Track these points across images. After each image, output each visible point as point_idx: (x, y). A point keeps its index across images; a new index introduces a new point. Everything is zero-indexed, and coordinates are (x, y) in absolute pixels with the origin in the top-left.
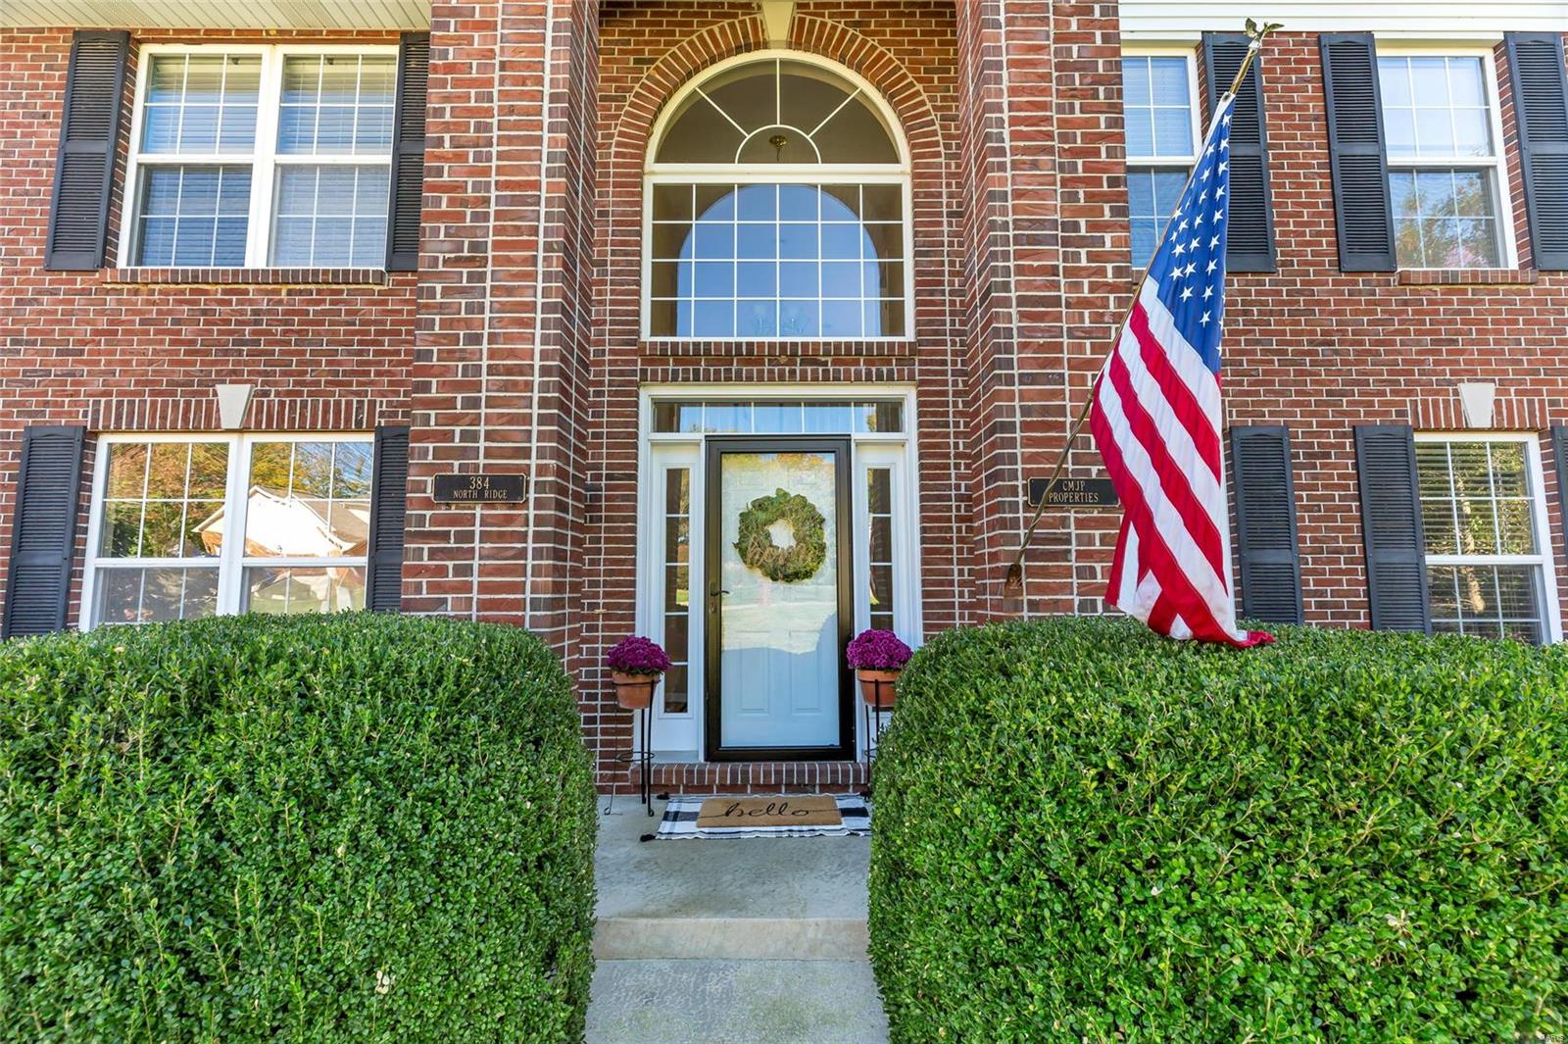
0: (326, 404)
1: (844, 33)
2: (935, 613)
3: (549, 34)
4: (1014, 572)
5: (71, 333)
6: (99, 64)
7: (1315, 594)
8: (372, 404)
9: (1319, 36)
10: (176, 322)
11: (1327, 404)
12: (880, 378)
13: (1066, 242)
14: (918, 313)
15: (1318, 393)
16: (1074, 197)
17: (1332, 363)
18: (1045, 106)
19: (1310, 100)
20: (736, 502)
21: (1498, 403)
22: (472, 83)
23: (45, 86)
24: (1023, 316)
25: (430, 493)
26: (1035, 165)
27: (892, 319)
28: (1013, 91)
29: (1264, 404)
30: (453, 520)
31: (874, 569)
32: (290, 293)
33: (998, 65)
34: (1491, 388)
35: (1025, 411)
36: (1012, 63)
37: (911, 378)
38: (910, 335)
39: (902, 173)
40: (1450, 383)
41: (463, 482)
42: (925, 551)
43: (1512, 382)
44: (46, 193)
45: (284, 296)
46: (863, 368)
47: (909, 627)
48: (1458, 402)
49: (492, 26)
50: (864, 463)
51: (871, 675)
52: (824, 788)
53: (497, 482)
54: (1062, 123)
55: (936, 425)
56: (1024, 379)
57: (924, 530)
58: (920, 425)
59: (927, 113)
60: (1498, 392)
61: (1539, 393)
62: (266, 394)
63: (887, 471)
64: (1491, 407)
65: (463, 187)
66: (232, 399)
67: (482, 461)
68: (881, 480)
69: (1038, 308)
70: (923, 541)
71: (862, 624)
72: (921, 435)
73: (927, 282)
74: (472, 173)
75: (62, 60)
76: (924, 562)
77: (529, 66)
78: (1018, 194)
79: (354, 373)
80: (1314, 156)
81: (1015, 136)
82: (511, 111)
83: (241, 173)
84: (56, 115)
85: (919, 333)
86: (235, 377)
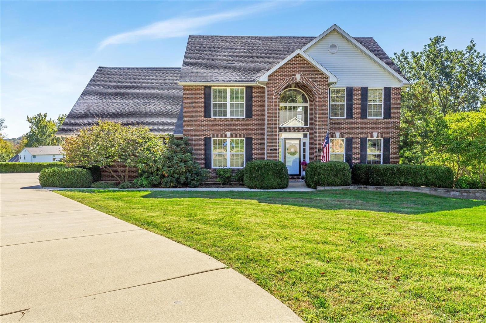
0: (239, 135)
1: (301, 86)
2: (311, 159)
3: (278, 109)
4: (316, 157)
5: (208, 126)
6: (207, 90)
7: (354, 157)
8: (245, 134)
9: (361, 87)
10: (221, 124)
11: (358, 135)
12: (305, 131)
13: (322, 128)
14: (310, 123)
15: (357, 134)
16: (323, 124)
17: (359, 130)
18: (321, 116)
19: (359, 96)
20: (287, 146)
21: (378, 135)
22: (271, 114)
23: (201, 93)
24: (318, 135)
25: (269, 150)
26: (320, 122)
27: (306, 124)
28: (318, 115)
29: (350, 135)
30: (271, 152)
31: (303, 148)
32: (234, 121)
33: (317, 112)
34: (377, 133)
35: (318, 143)
36: (318, 112)
37: (309, 131)
38: (308, 126)
39: (308, 105)
40: (372, 132)
41: (272, 149)
42: (310, 152)
43: (379, 132)
44: (203, 108)
45: (233, 121)
46: (303, 130)
47: (307, 161)
48: (373, 135)
49: (273, 108)
50: (303, 141)
51: (303, 166)
52: (297, 179)
53: (275, 149)
54: (323, 117)
55: (311, 137)
56: (318, 141)
57: (309, 150)
58: (310, 137)
59: (311, 97)
60: (378, 134)
61: (382, 134)
62: (232, 133)
63: (305, 142)
64: (377, 135)
65: (271, 123)
66: (228, 134)
67: (273, 147)
68: (304, 143)
69: (320, 134)
70: (309, 151)
71: (302, 161)
72: (310, 139)
73: (311, 120)
74: (271, 122)
75: (203, 90)
76: (309, 153)
77: (276, 112)
78: (318, 124)
79: (242, 131)
80: (359, 103)
81: (318, 119)
82: (275, 116)
83: (225, 105)
84: (203, 97)
85: (310, 126)
86: (228, 131)
